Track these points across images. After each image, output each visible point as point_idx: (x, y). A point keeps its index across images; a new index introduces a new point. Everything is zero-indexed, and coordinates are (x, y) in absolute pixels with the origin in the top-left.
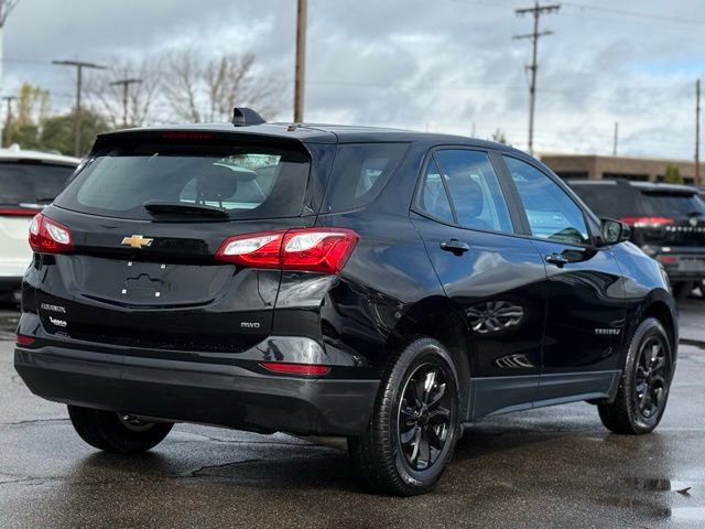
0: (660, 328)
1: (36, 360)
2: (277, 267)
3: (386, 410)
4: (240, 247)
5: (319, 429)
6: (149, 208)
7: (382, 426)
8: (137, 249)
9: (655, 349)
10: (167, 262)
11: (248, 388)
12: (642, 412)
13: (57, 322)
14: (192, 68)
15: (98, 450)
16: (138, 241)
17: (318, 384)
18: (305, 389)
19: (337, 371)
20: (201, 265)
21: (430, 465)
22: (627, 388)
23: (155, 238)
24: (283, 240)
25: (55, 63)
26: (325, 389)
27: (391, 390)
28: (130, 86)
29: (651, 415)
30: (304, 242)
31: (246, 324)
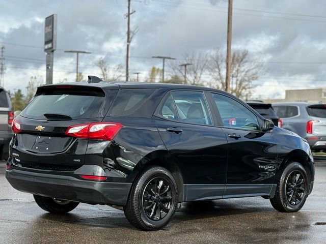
0: (300, 167)
1: (11, 175)
2: (87, 138)
3: (136, 195)
4: (74, 130)
5: (104, 202)
6: (45, 115)
7: (134, 202)
8: (40, 131)
9: (298, 176)
10: (51, 136)
11: (76, 185)
12: (290, 202)
13: (17, 160)
14: (220, 57)
15: (48, 212)
16: (40, 128)
17: (102, 184)
18: (97, 186)
19: (110, 179)
20: (62, 137)
21: (161, 218)
22: (280, 192)
23: (46, 127)
24: (89, 127)
25: (153, 57)
26: (104, 186)
27: (138, 187)
28: (187, 66)
29: (296, 204)
30: (97, 128)
31: (76, 160)
